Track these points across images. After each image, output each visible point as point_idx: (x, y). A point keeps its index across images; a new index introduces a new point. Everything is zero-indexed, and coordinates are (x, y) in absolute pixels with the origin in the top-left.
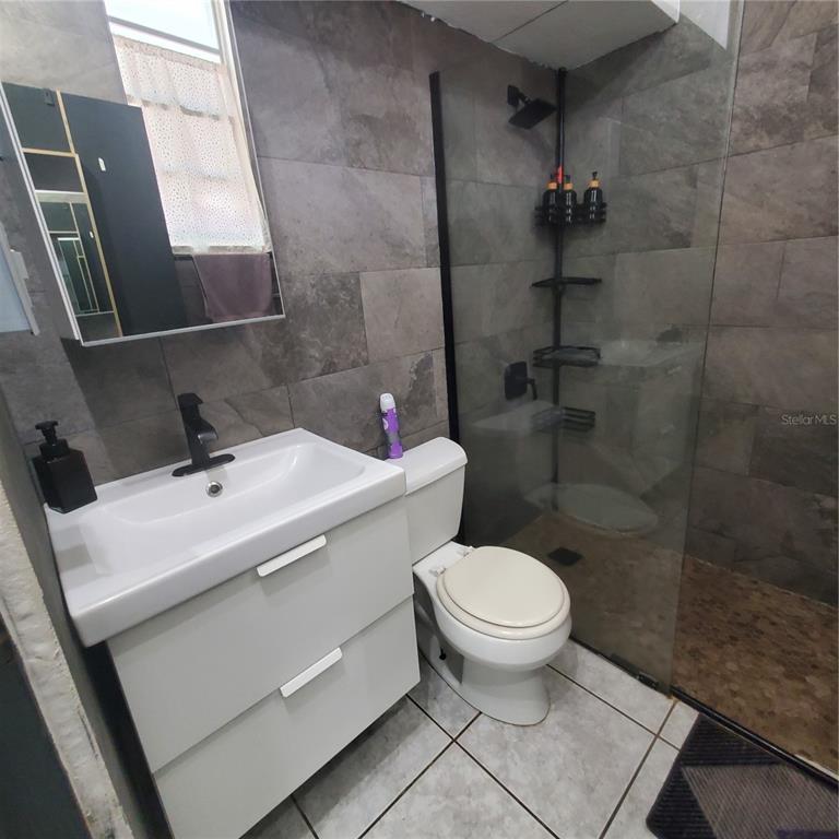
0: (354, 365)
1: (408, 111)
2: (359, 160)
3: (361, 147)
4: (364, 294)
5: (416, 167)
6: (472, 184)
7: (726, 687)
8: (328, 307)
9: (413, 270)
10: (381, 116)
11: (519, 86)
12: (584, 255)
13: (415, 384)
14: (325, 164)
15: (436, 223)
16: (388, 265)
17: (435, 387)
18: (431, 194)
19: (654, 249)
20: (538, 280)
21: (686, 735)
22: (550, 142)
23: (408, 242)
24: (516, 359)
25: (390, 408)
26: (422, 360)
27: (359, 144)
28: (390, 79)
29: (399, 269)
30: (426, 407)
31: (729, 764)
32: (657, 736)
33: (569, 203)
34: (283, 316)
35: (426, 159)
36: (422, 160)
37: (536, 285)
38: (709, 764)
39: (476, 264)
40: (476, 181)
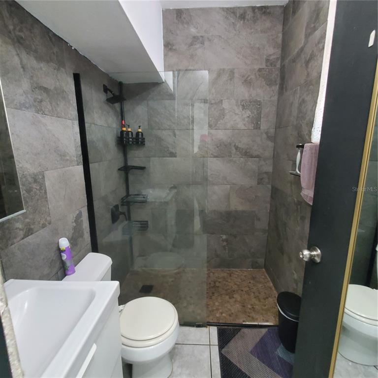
0: (44, 226)
1: (65, 88)
2: (42, 110)
3: (42, 103)
4: (47, 183)
5: (70, 116)
6: (93, 125)
7: (219, 312)
8: (27, 194)
9: (71, 167)
10: (52, 88)
11: (107, 85)
12: (136, 157)
13: (75, 228)
14: (22, 110)
15: (80, 143)
16: (59, 166)
17: (84, 227)
18: (77, 129)
19: (164, 157)
20: (119, 167)
21: (217, 338)
22: (118, 109)
23: (68, 154)
24: (115, 204)
25: (67, 246)
26: (78, 214)
27: (41, 101)
28: (56, 71)
29: (64, 167)
30: (81, 239)
31: (231, 340)
32: (210, 345)
33: (130, 136)
34: (24, 211)
35: (74, 113)
36: (72, 113)
37: (119, 169)
38: (227, 343)
39: (96, 162)
40: (94, 124)
